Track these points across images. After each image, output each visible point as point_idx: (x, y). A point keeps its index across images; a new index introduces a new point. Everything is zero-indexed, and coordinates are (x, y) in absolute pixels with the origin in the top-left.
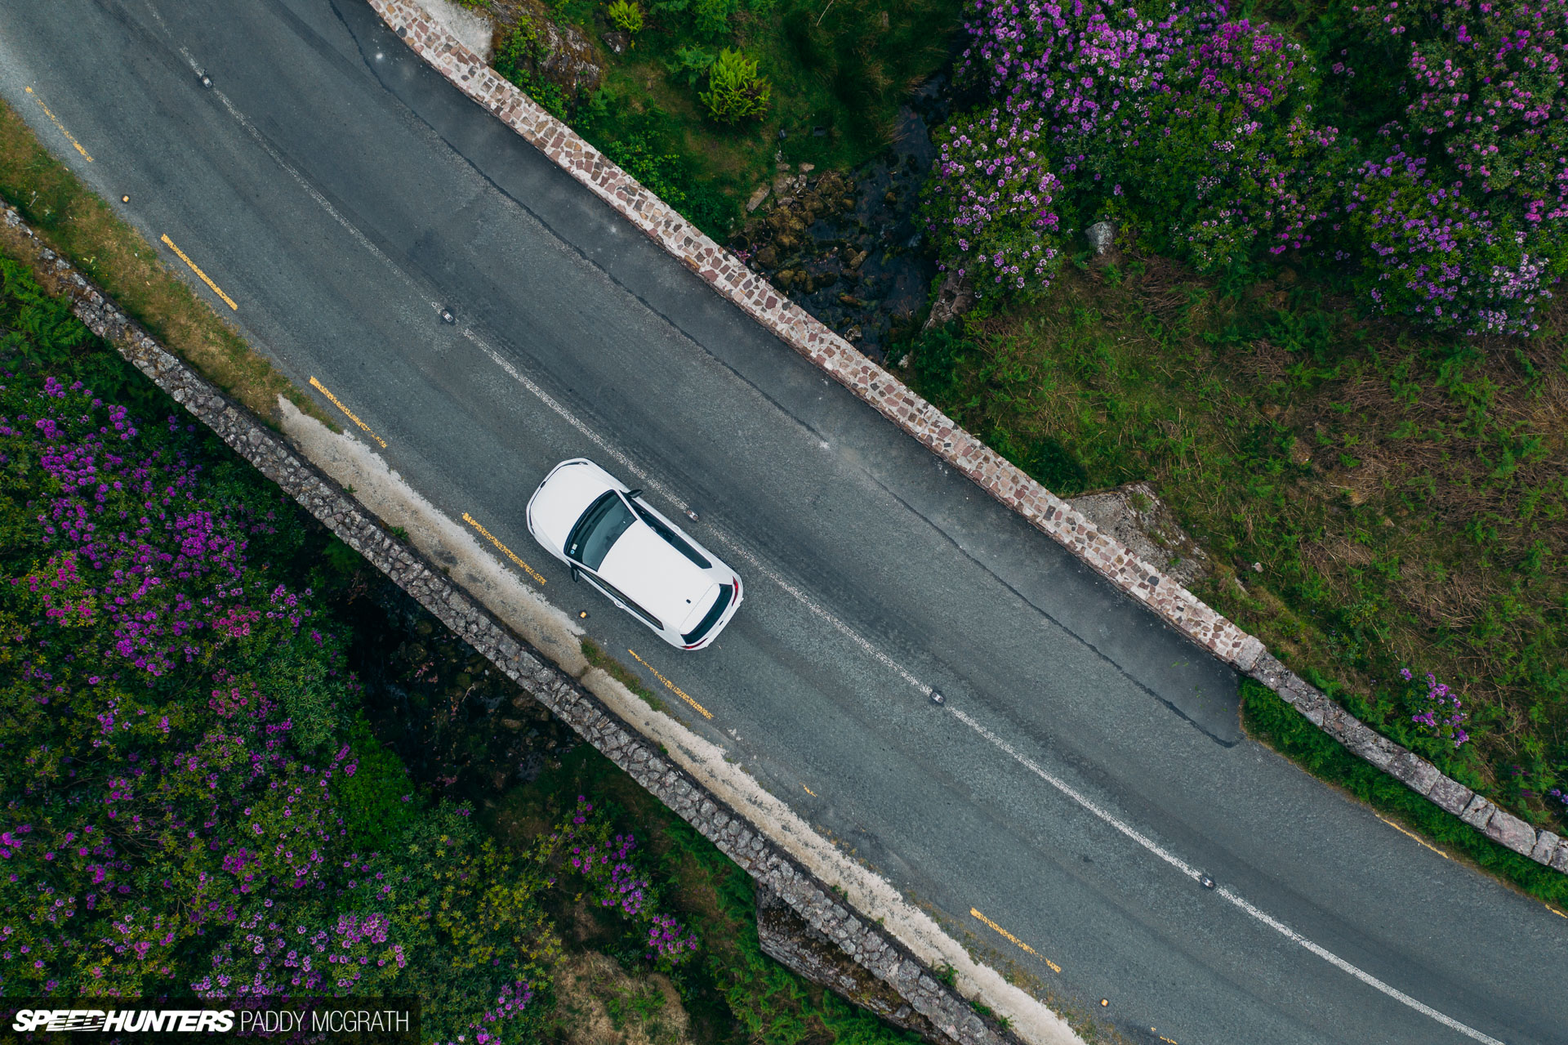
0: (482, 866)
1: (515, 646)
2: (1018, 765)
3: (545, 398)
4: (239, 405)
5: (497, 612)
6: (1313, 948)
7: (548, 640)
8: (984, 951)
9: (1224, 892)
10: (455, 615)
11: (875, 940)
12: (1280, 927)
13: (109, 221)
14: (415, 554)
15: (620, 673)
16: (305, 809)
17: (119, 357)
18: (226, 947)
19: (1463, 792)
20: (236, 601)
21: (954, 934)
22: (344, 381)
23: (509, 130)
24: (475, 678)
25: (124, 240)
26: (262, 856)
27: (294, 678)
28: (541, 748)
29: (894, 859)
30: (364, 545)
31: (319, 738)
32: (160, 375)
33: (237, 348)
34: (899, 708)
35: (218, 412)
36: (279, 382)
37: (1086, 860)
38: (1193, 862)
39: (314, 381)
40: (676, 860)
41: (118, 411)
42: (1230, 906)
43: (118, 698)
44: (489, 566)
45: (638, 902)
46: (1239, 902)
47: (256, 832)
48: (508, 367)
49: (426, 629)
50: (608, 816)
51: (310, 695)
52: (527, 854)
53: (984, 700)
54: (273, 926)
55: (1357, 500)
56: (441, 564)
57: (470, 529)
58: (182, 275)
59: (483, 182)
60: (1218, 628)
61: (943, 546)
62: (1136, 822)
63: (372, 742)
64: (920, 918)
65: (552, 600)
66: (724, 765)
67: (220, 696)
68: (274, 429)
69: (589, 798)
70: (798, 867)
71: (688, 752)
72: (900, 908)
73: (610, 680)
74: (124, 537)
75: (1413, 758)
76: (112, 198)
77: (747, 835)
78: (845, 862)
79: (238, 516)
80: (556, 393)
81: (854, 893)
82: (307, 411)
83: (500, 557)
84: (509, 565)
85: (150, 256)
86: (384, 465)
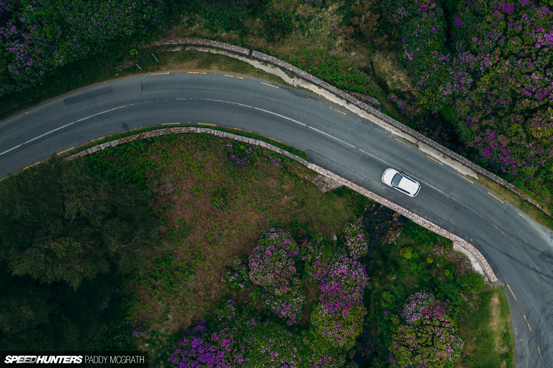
0: (429, 105)
1: (430, 144)
2: (342, 140)
3: (433, 187)
4: (485, 176)
5: (434, 149)
6: (289, 119)
7: (425, 146)
8: (343, 108)
9: (305, 125)
10: (441, 148)
11: (362, 107)
12: (295, 121)
13: (513, 204)
14: (450, 157)
15: (412, 143)
16: (460, 112)
17: (506, 180)
18: (469, 87)
19: (272, 149)
20: (479, 143)
21: (348, 110)
22: (467, 183)
23: (447, 230)
24: (435, 136)
25: (510, 201)
26: (466, 103)
27: (467, 132)
28: (421, 125)
29: (360, 120)
30: (459, 156)
31: (461, 123)
32: (499, 178)
33: (487, 186)
34: (364, 146)
35: (488, 174)
36: (479, 181)
37: (328, 126)
38: (311, 129)
39: (473, 183)
40: (394, 111)
41: (505, 171)
42: (304, 123)
43: (492, 125)
44: (437, 157)
45: (400, 103)
46: (302, 124)
47: (467, 107)
48: (440, 191)
49: (446, 143)
50: (407, 116)
51: (463, 129)
52: (421, 108)
53: (349, 150)
54: (462, 92)
55: (286, 196)
56: (445, 156)
57: (441, 163)
58: (499, 196)
59: (450, 222)
60: (316, 168)
61: (361, 174)
62: (321, 134)
63: (452, 122)
64: (354, 111)
65: (425, 153)
66: (391, 131)
67: (478, 127)
68: (478, 173)
69: (411, 119)
70: (377, 117)
71: (398, 132)
72: (358, 112)
73: (413, 141)
74: (498, 150)
75: (281, 153)
76: (513, 207)
77: (386, 120)
78: (368, 118)
79: (482, 157)
80: (431, 188)
81: (366, 113)
82: (473, 177)
83: (435, 159)
84: (433, 158)
85: (505, 199)
86: (458, 171)
